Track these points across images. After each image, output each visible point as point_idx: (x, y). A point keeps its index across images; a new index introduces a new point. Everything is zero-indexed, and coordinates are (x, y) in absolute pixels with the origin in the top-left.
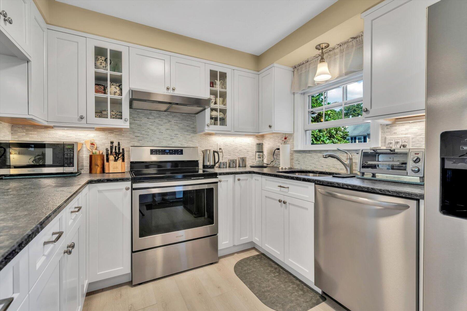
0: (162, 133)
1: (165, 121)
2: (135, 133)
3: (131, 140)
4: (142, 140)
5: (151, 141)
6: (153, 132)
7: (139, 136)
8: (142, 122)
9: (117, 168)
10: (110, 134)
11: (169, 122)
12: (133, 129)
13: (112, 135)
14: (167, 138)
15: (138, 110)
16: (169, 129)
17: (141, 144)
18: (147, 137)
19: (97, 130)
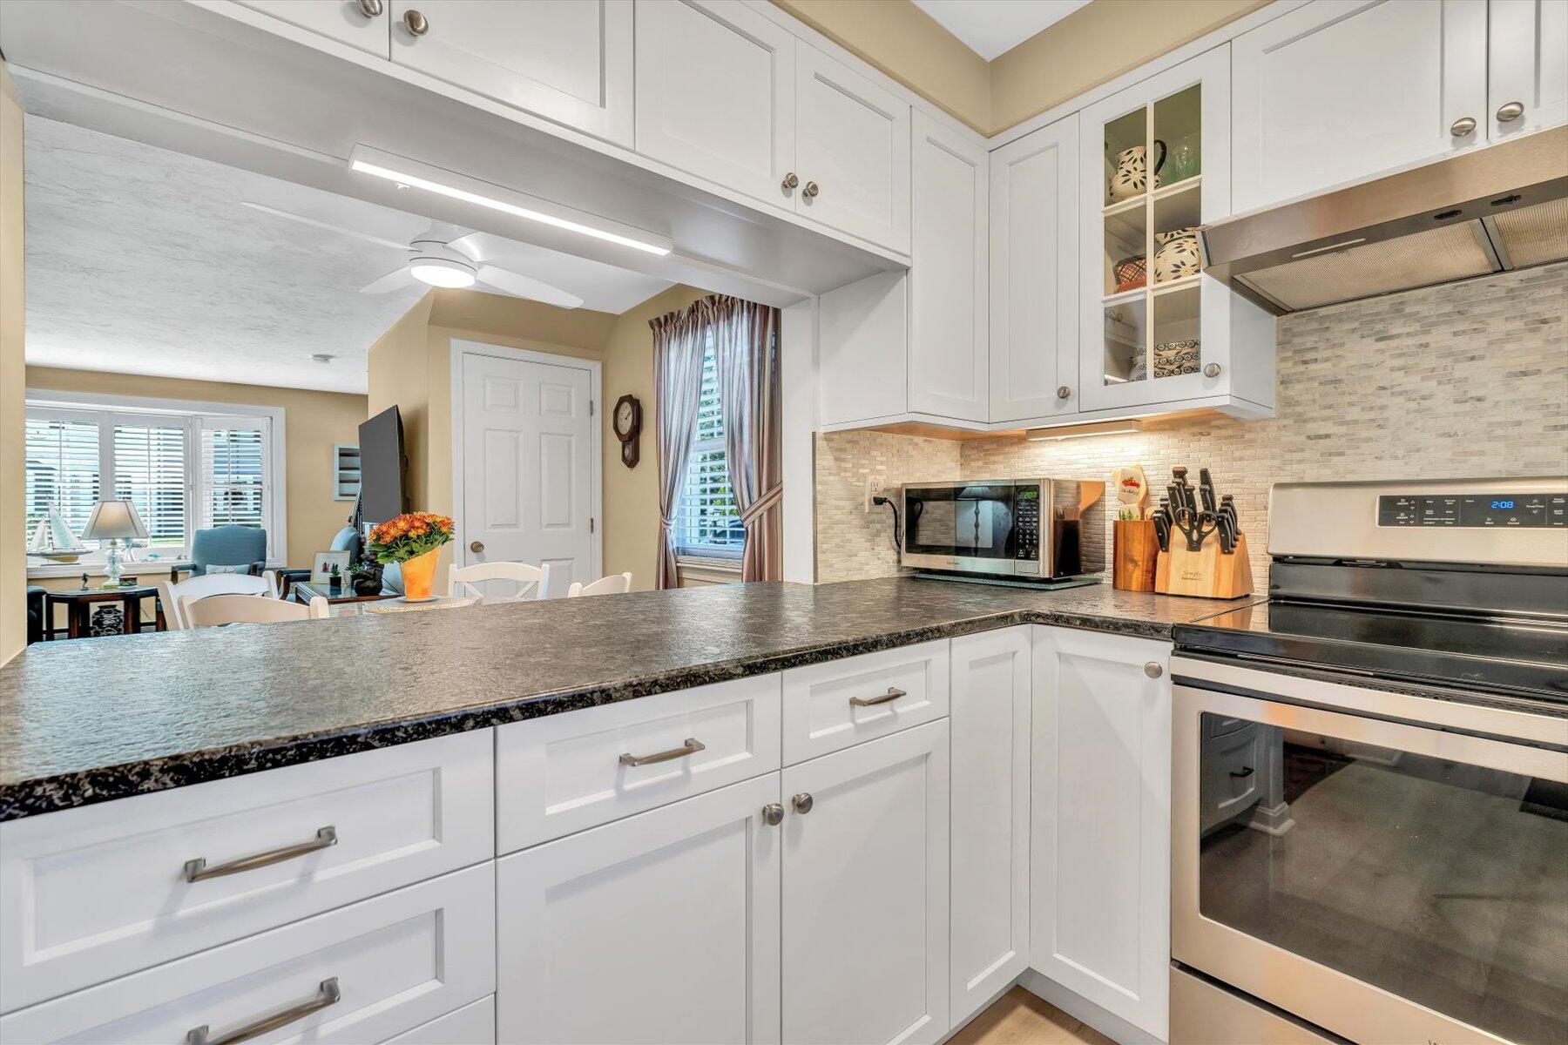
0: (1479, 399)
1: (1498, 327)
2: (1305, 421)
3: (1288, 456)
4: (1342, 454)
5: (1400, 452)
6: (1413, 405)
7: (1327, 436)
8: (1343, 364)
9: (1196, 576)
10: (1197, 437)
11: (1533, 330)
12: (1298, 403)
13: (1205, 442)
14: (1519, 423)
15: (1323, 312)
16: (1538, 372)
17: (1337, 473)
18: (1374, 433)
19: (1152, 428)
